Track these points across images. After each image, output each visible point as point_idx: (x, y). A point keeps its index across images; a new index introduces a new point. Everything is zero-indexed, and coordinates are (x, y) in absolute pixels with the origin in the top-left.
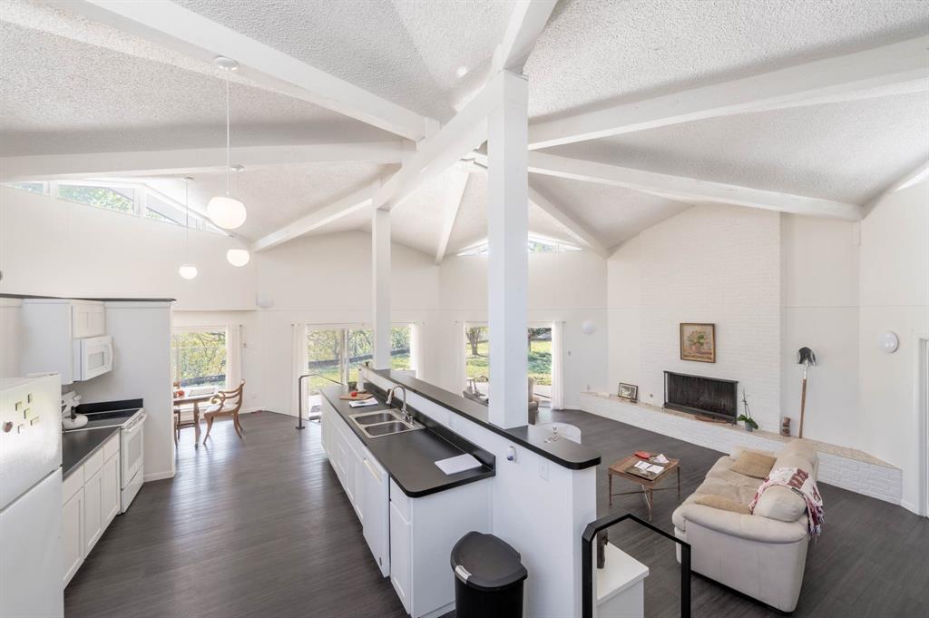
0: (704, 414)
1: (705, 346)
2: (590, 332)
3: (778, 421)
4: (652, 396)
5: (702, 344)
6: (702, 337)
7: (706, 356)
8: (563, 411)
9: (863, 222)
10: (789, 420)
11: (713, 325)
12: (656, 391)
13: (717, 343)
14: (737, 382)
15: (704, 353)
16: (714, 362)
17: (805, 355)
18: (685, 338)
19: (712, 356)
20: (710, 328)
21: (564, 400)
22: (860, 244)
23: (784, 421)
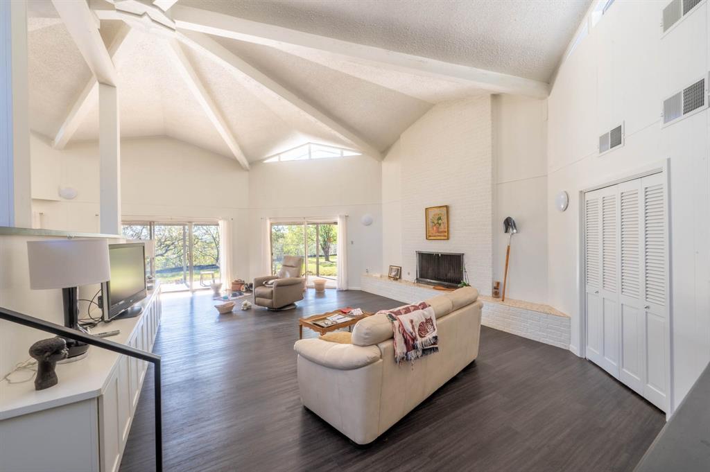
0: (439, 285)
1: (442, 226)
2: (369, 223)
3: (491, 285)
4: (409, 274)
5: (440, 225)
6: (439, 219)
7: (442, 234)
8: (346, 291)
9: (549, 98)
10: (498, 284)
11: (447, 207)
12: (411, 269)
13: (451, 222)
14: (463, 254)
15: (441, 232)
16: (448, 239)
17: (509, 224)
18: (429, 221)
19: (446, 234)
20: (445, 209)
21: (347, 283)
22: (547, 119)
23: (495, 285)
